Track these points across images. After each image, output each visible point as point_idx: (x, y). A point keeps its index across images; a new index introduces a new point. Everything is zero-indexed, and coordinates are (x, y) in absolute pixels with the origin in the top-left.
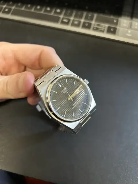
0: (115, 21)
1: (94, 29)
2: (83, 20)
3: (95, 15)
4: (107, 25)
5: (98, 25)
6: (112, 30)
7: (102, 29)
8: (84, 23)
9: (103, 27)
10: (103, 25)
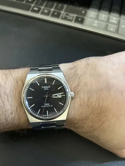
0: (83, 12)
1: (62, 18)
2: (52, 10)
3: (65, 6)
4: (75, 16)
5: (67, 15)
6: (80, 19)
7: (70, 18)
8: (54, 12)
9: (71, 17)
10: (72, 15)
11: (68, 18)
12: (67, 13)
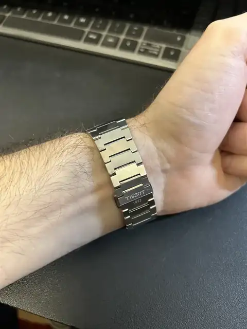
0: (179, 39)
1: (140, 52)
2: (122, 37)
3: (146, 29)
4: (164, 46)
5: (149, 45)
6: (172, 53)
7: (154, 51)
8: (125, 41)
9: (157, 48)
10: (158, 45)
11: (150, 52)
12: (149, 42)
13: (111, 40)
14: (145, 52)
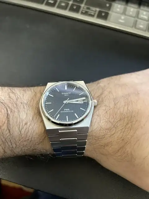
0: (108, 5)
2: (71, 3)
4: (98, 9)
10: (94, 9)
11: (89, 13)
12: (88, 7)
13: (63, 4)
14: (86, 13)
